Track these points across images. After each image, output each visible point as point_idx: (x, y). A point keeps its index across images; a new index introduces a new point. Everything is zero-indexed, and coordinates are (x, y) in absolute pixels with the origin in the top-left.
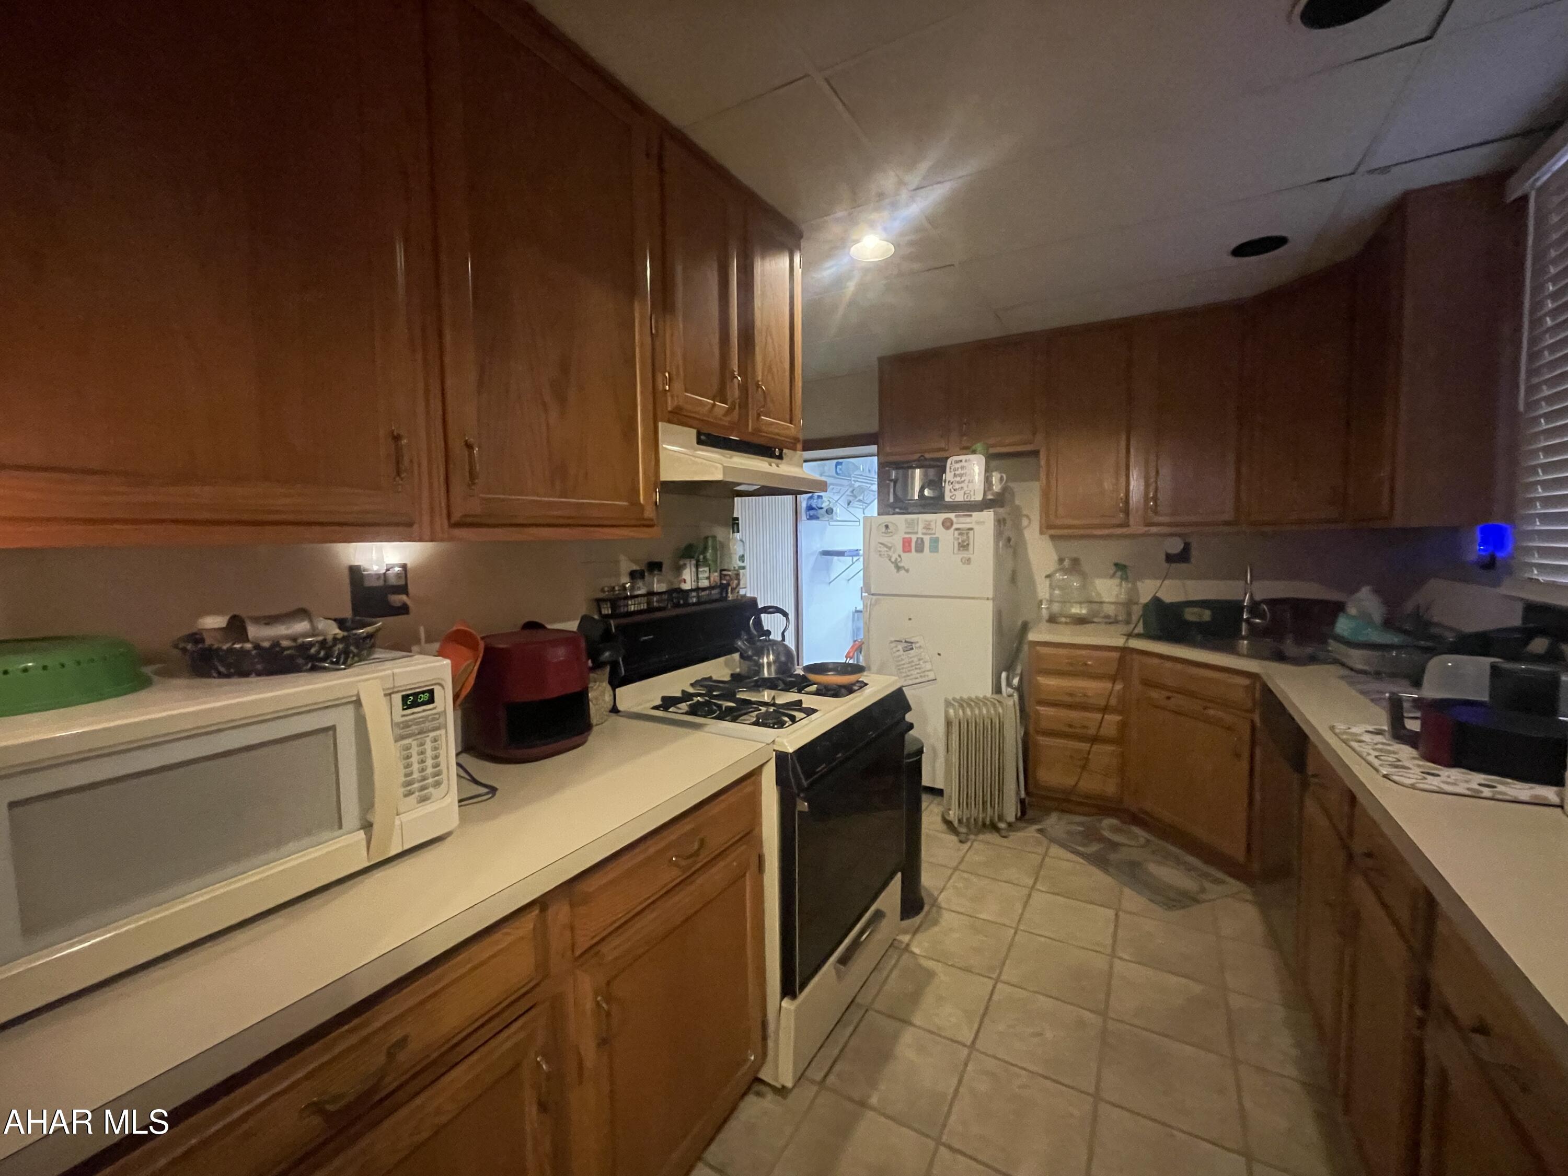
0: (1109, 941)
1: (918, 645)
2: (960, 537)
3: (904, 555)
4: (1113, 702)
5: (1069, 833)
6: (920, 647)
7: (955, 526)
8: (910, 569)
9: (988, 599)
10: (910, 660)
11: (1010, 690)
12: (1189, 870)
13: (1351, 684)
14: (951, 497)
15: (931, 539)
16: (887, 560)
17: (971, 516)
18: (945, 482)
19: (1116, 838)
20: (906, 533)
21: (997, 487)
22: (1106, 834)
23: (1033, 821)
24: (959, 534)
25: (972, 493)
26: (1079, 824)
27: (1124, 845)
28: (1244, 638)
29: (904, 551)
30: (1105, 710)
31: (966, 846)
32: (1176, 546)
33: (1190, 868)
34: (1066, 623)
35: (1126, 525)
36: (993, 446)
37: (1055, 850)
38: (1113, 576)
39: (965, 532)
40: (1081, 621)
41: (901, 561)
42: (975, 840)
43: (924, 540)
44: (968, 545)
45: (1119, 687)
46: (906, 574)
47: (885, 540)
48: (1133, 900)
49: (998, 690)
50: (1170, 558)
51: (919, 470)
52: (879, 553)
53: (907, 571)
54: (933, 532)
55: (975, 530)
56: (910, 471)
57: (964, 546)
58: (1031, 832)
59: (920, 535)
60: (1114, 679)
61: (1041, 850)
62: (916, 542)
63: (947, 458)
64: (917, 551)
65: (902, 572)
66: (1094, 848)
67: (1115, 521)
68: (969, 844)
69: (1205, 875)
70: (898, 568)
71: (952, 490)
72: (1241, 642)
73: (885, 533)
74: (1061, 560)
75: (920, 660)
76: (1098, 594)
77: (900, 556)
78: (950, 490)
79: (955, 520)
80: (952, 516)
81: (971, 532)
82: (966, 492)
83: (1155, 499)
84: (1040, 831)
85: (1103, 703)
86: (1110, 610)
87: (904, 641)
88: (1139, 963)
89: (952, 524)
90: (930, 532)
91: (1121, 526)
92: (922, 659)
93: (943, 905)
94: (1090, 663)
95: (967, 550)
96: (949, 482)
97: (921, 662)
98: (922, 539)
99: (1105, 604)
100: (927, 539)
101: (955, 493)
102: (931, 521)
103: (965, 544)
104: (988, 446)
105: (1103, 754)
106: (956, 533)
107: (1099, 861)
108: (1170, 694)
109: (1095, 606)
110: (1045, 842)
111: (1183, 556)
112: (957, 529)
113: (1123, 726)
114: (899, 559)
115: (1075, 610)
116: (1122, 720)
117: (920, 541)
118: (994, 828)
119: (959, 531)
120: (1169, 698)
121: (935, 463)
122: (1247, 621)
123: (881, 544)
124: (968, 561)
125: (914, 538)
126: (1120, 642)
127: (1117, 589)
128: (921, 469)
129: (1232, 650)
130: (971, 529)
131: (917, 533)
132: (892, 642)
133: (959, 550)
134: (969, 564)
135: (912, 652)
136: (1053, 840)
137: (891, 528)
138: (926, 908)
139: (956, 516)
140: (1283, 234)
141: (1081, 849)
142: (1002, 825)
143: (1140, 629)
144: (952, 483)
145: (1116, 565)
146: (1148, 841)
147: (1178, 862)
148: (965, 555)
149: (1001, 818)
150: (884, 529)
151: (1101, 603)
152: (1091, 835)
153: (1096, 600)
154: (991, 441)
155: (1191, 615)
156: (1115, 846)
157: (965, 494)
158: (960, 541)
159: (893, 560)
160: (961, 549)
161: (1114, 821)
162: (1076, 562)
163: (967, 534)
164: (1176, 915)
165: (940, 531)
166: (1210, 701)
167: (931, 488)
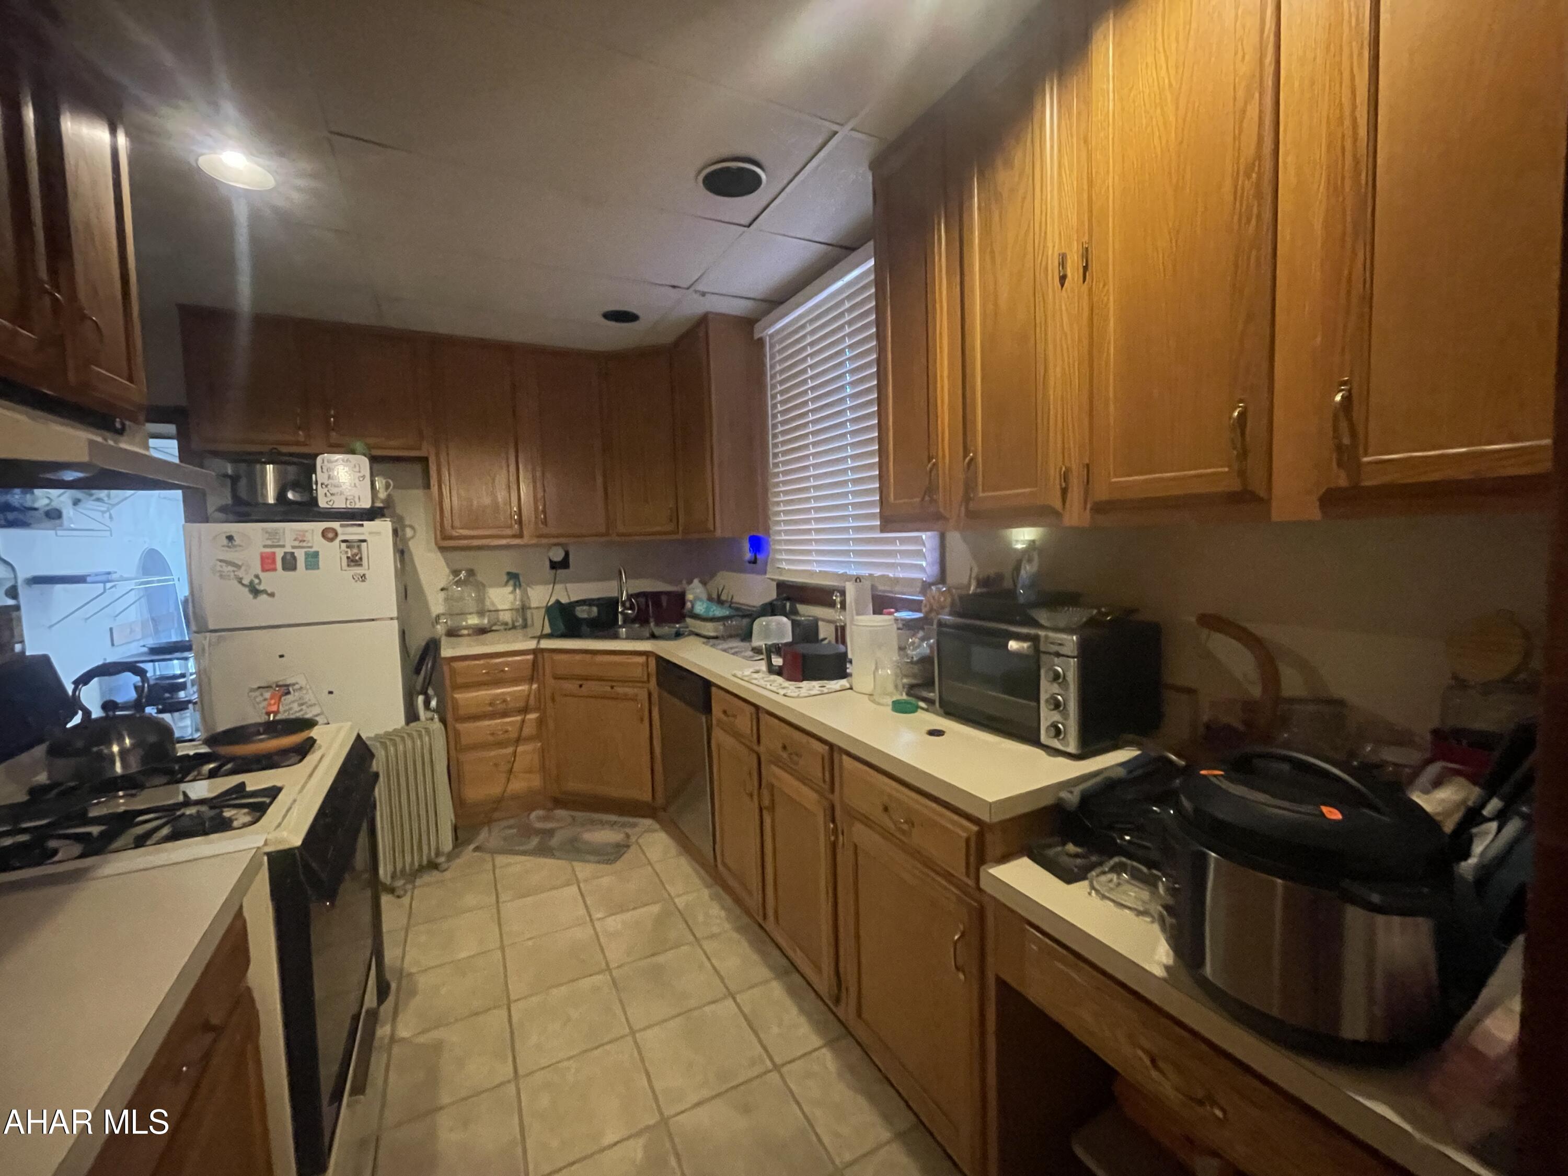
0: (582, 911)
1: (297, 687)
2: (349, 550)
3: (263, 575)
4: (532, 701)
5: (505, 839)
6: (301, 688)
7: (340, 538)
8: (276, 592)
9: (392, 619)
10: (287, 708)
11: (429, 714)
12: (612, 826)
13: (713, 646)
14: (327, 502)
15: (307, 554)
16: (235, 582)
17: (362, 525)
18: (317, 483)
19: (549, 825)
20: (265, 546)
21: (382, 495)
22: (539, 825)
23: (468, 842)
24: (348, 547)
25: (357, 500)
26: (510, 827)
27: (557, 828)
28: (622, 627)
29: (264, 570)
30: (525, 710)
31: (406, 900)
32: (558, 555)
33: (613, 824)
34: (469, 635)
35: (520, 536)
36: (376, 447)
37: (501, 860)
38: (506, 584)
39: (356, 544)
40: (482, 631)
41: (260, 583)
42: (414, 888)
43: (296, 554)
44: (361, 559)
45: (535, 686)
46: (270, 599)
47: (231, 555)
48: (584, 870)
49: (412, 716)
50: (554, 565)
51: (271, 466)
52: (218, 574)
53: (272, 595)
54: (309, 545)
55: (369, 541)
56: (258, 466)
57: (355, 561)
58: (468, 853)
59: (288, 549)
60: (531, 680)
61: (489, 866)
62: (284, 559)
63: (316, 455)
64: (284, 569)
65: (264, 597)
66: (535, 841)
67: (509, 532)
68: (409, 894)
69: (624, 825)
70: (255, 592)
71: (328, 494)
72: (621, 630)
73: (229, 547)
74: (456, 573)
75: (302, 704)
76: (493, 604)
77: (257, 577)
78: (326, 494)
79: (339, 530)
80: (336, 525)
81: (364, 544)
82: (349, 498)
83: (544, 512)
84: (477, 849)
85: (521, 704)
86: (506, 617)
87: (274, 686)
88: (613, 914)
89: (336, 535)
90: (304, 544)
91: (514, 536)
92: (306, 703)
93: (414, 970)
94: (506, 669)
95: (361, 565)
96: (322, 484)
97: (304, 707)
98: (293, 553)
99: (500, 613)
100: (300, 555)
101: (333, 498)
102: (307, 531)
103: (357, 558)
104: (369, 447)
105: (527, 752)
106: (344, 545)
107: (543, 851)
108: (580, 682)
109: (493, 614)
110: (487, 857)
111: (564, 564)
112: (344, 541)
113: (541, 722)
114: (256, 581)
115: (473, 620)
116: (537, 718)
117: (288, 557)
118: (433, 866)
119: (348, 544)
120: (581, 686)
121: (295, 460)
122: (622, 613)
123: (221, 561)
124: (363, 577)
125: (279, 553)
126: (532, 645)
127: (511, 597)
128: (276, 466)
129: (616, 637)
130: (364, 541)
131: (283, 546)
132: (252, 690)
133: (348, 566)
134: (363, 581)
135: (289, 696)
136: (494, 852)
137: (238, 541)
138: (393, 986)
139: (342, 526)
140: (635, 311)
141: (521, 848)
142: (442, 859)
143: (547, 630)
144: (326, 486)
145: (509, 574)
146: (574, 818)
147: (602, 823)
148: (359, 571)
149: (438, 854)
150: (225, 542)
151: (497, 611)
152: (527, 831)
153: (493, 609)
154: (371, 441)
155: (582, 613)
156: (550, 833)
157: (347, 499)
158: (349, 555)
159: (246, 582)
160: (352, 564)
161: (540, 812)
162: (471, 573)
163: (359, 547)
164: (619, 865)
165: (318, 544)
166: (614, 681)
167: (297, 489)
